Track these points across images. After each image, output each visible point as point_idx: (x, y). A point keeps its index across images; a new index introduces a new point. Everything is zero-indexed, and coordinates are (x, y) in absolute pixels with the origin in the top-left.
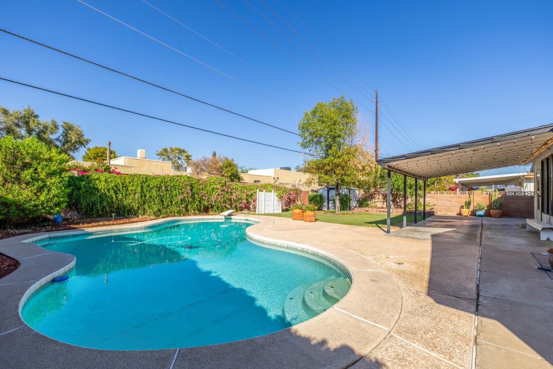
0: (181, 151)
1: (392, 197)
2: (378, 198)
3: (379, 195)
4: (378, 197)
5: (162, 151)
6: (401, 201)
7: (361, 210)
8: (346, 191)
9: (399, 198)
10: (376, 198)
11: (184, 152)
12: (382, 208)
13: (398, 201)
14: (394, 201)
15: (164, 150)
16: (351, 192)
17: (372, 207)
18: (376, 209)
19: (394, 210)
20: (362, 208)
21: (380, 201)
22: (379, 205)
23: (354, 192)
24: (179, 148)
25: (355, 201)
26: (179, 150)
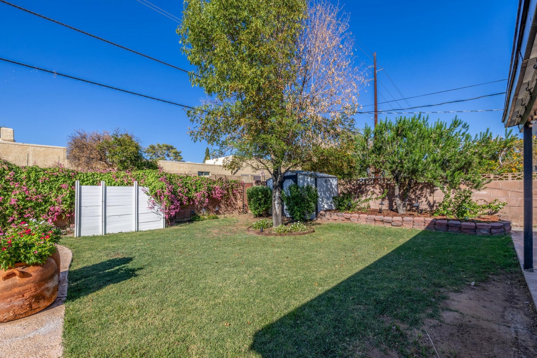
0: (169, 148)
1: (400, 190)
2: (373, 193)
3: (374, 187)
4: (372, 190)
5: (149, 148)
6: (419, 198)
7: (337, 218)
8: (309, 180)
9: (414, 191)
10: (369, 193)
11: (172, 148)
12: (380, 211)
13: (413, 197)
14: (403, 197)
15: (151, 147)
16: (318, 183)
17: (361, 211)
18: (366, 216)
19: (405, 218)
20: (339, 214)
21: (377, 199)
22: (374, 205)
23: (326, 182)
24: (167, 144)
25: (328, 199)
26: (167, 146)
